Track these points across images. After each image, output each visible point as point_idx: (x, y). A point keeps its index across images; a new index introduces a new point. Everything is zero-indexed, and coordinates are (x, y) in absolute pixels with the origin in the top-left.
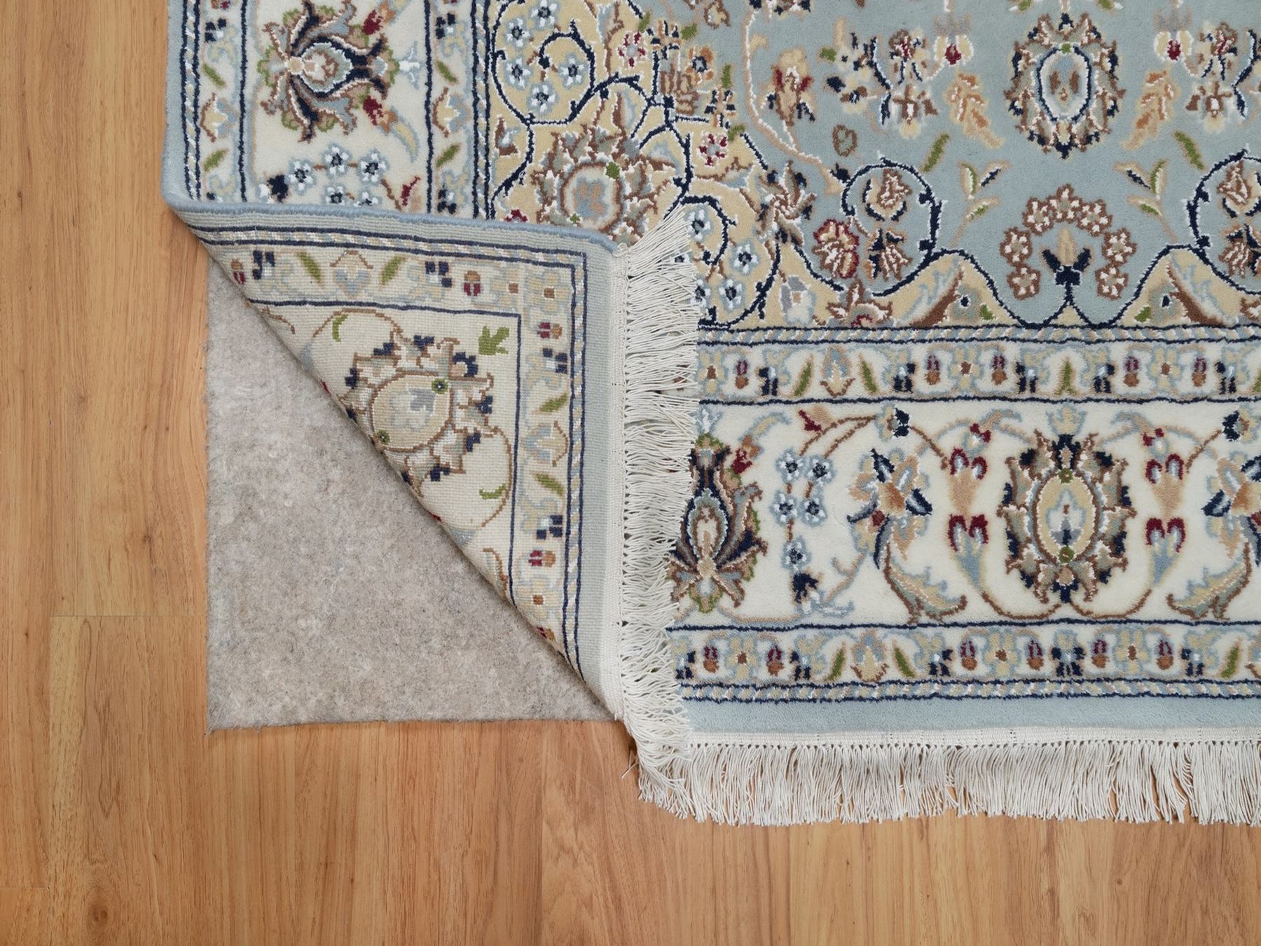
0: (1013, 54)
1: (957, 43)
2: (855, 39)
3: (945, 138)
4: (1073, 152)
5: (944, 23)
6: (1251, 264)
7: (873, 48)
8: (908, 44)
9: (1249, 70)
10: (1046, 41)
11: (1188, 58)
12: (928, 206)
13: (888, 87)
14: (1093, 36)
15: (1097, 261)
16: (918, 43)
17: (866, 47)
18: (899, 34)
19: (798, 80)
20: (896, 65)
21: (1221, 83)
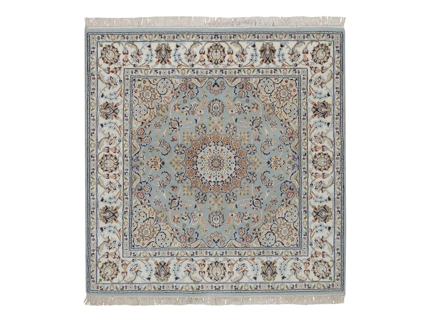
0: (224, 111)
1: (231, 113)
2: (246, 114)
3: (233, 101)
4: (215, 99)
5: (233, 115)
6: (190, 85)
7: (244, 112)
9: (190, 109)
12: (236, 93)
13: (241, 107)
15: (212, 86)
18: (240, 114)
19: (254, 108)
20: (240, 110)
21: (194, 108)
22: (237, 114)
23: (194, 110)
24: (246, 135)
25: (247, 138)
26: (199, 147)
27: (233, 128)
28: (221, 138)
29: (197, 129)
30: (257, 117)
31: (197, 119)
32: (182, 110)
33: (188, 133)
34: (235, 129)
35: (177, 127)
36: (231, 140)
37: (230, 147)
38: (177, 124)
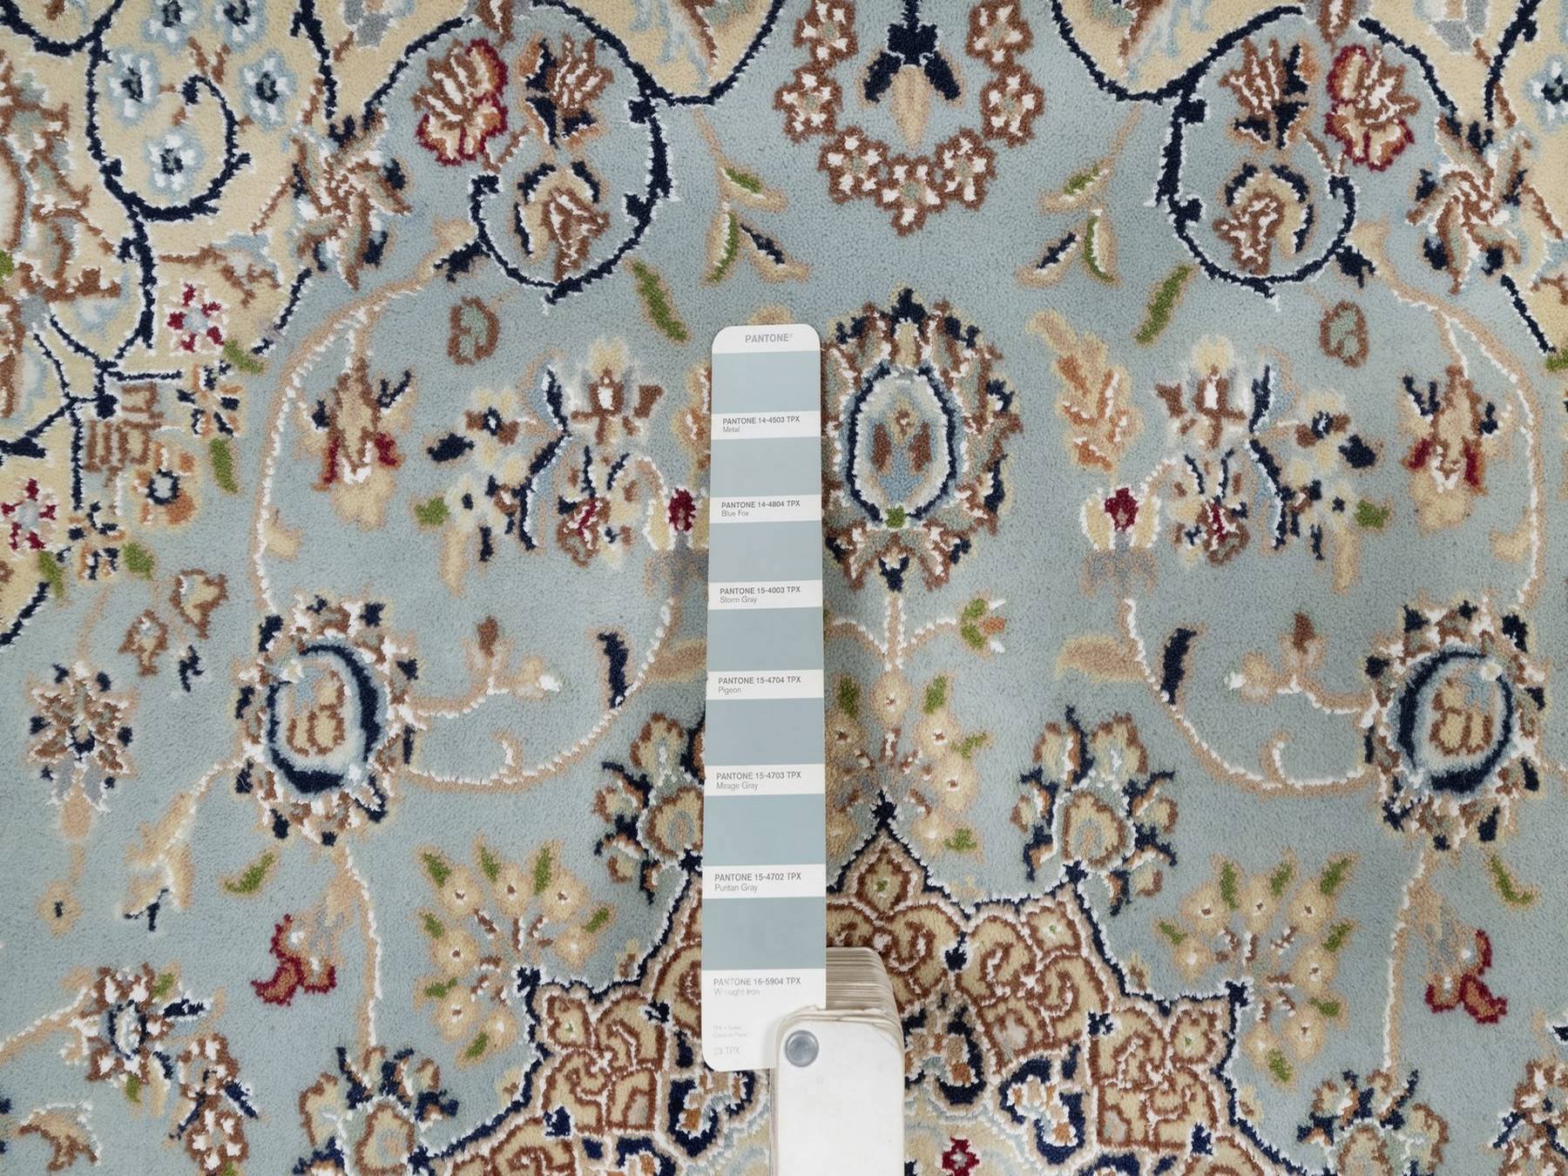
0: (1003, 509)
1: (1112, 534)
2: (1316, 548)
3: (1145, 337)
4: (889, 303)
5: (1135, 578)
6: (550, 63)
7: (1282, 527)
8: (1210, 533)
9: (536, 467)
10: (935, 533)
11: (656, 495)
12: (1183, 197)
13: (1255, 444)
14: (842, 542)
15: (852, 75)
16: (1191, 536)
17: (1295, 531)
18: (1227, 556)
19: (1434, 462)
20: (1237, 491)
21: (593, 440)
22: (1191, 554)
23: (597, 474)
24: (1310, 909)
25: (1313, 969)
26: (641, 1101)
27: (1134, 792)
28: (956, 959)
29: (623, 801)
30: (1467, 611)
31: (630, 642)
32: (416, 467)
33: (492, 869)
34: (1151, 812)
35: (344, 758)
36: (1090, 1003)
37: (1077, 1118)
38: (351, 711)
